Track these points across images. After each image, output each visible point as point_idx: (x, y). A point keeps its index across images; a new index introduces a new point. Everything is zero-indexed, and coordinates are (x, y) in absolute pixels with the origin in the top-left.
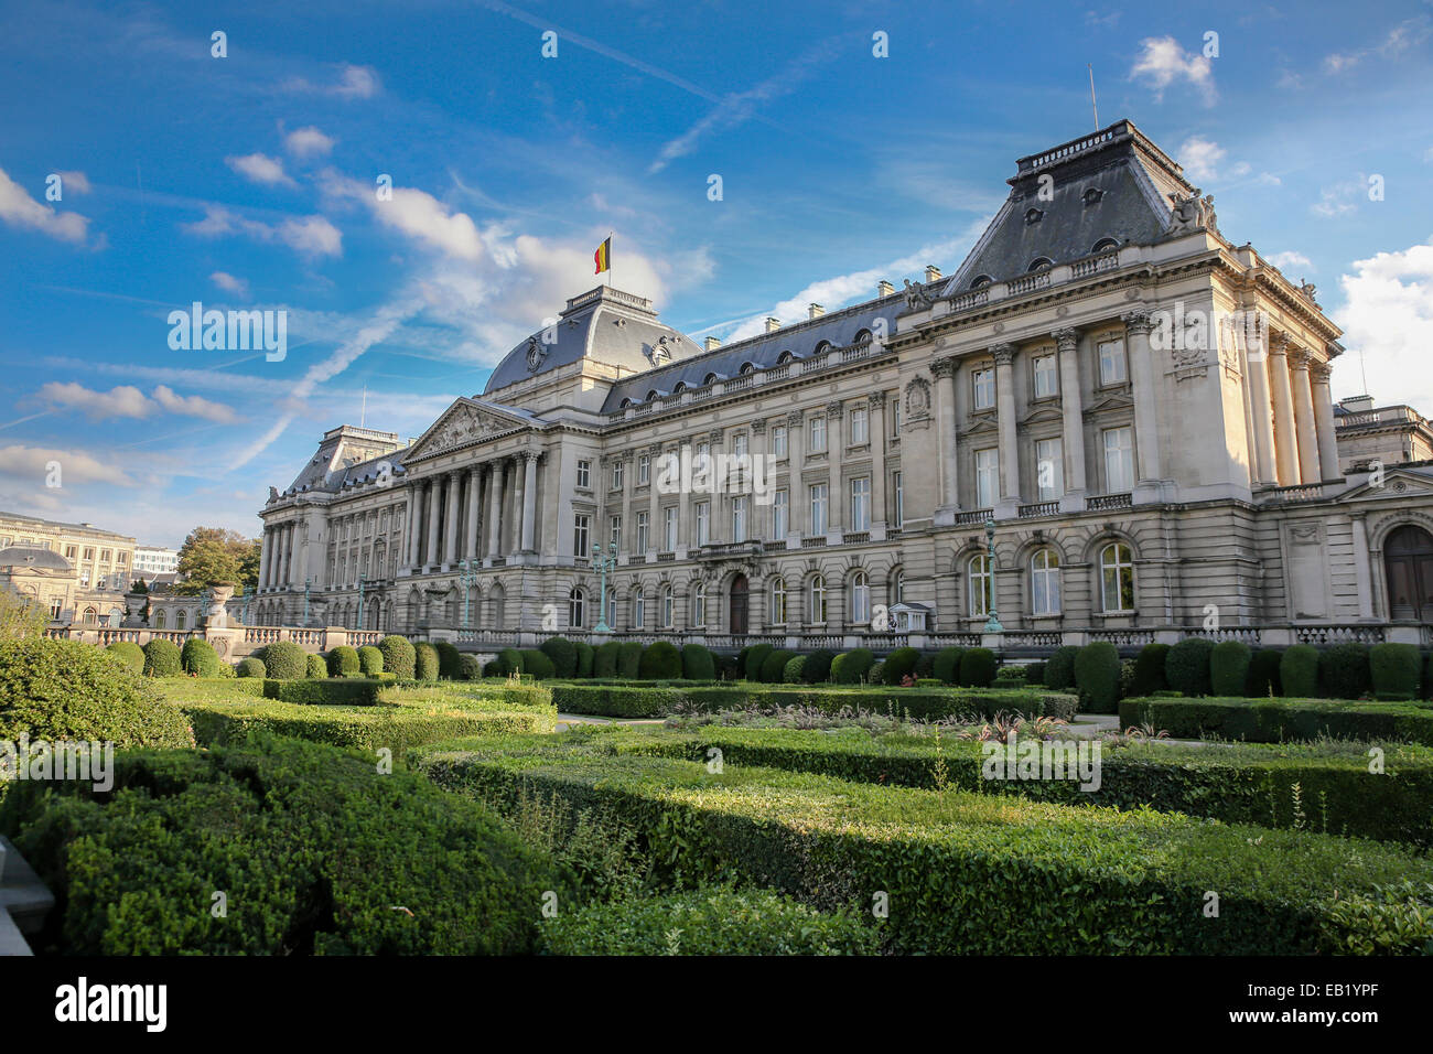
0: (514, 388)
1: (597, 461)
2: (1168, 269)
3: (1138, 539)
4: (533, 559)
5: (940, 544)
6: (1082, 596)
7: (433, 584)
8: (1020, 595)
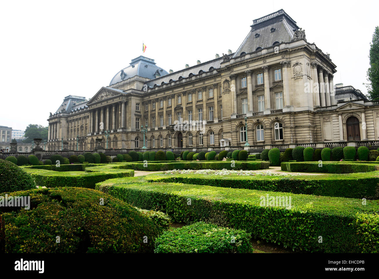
0: (117, 84)
1: (141, 103)
2: (293, 50)
3: (284, 121)
4: (125, 130)
5: (232, 123)
6: (270, 136)
7: (97, 137)
8: (253, 136)
